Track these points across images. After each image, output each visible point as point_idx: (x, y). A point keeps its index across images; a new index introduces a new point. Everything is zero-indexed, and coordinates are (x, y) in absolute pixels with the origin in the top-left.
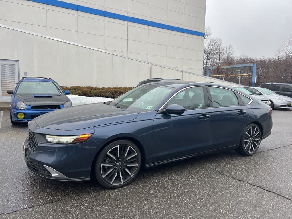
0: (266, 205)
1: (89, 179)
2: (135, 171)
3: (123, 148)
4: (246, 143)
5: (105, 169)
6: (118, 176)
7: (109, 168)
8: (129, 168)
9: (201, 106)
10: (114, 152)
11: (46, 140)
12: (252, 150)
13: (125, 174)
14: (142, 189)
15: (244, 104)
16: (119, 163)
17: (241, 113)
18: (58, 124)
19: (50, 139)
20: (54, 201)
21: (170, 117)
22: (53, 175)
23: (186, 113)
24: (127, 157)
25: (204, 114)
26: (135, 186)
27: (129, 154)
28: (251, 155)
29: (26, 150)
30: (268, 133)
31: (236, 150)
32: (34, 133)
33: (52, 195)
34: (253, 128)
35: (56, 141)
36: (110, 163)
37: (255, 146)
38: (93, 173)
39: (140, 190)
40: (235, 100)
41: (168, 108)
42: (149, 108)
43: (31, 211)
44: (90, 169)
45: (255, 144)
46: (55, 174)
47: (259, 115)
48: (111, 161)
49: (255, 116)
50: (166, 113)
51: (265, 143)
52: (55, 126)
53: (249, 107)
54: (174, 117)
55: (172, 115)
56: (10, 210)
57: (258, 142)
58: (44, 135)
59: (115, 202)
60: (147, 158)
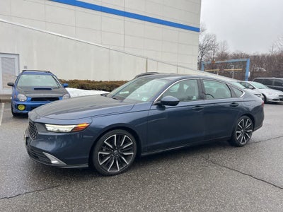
0: (255, 192)
1: (87, 166)
2: (131, 159)
3: (120, 138)
4: (238, 134)
5: (102, 157)
6: (115, 164)
7: (106, 156)
8: (125, 157)
9: (195, 98)
10: (111, 141)
11: (46, 129)
12: (243, 141)
13: (122, 163)
14: (137, 175)
15: (236, 96)
16: (116, 151)
17: (234, 105)
18: (56, 114)
19: (50, 127)
20: (53, 187)
21: (165, 108)
22: (52, 162)
23: (180, 104)
24: (123, 146)
25: (197, 106)
26: (131, 173)
27: (125, 143)
28: (242, 146)
29: (27, 138)
30: (260, 125)
31: (228, 141)
32: (34, 122)
33: (52, 181)
34: (245, 120)
35: (55, 130)
36: (106, 151)
37: (247, 137)
38: (91, 160)
39: (135, 177)
40: (228, 92)
41: (162, 100)
42: (145, 99)
43: (33, 195)
44: (88, 157)
45: (247, 136)
46: (55, 161)
47: (251, 108)
48: (108, 149)
49: (248, 109)
50: (161, 105)
51: (256, 135)
52: (54, 116)
53: (242, 99)
54: (169, 108)
55: (166, 106)
56: (12, 194)
57: (250, 133)
58: (43, 124)
59: (111, 188)
60: (142, 147)
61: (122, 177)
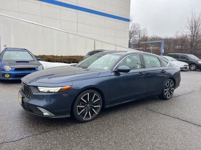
0: (184, 129)
1: (69, 116)
3: (91, 95)
4: (166, 91)
5: (80, 109)
6: (88, 114)
7: (82, 108)
8: (95, 108)
9: (139, 67)
10: (85, 98)
11: (39, 90)
12: (169, 96)
13: (92, 113)
14: (104, 121)
15: (164, 66)
16: (88, 105)
17: (163, 72)
19: (41, 89)
20: (46, 132)
21: (120, 74)
22: (44, 114)
23: (131, 71)
24: (93, 101)
25: (141, 73)
26: (99, 120)
27: (95, 99)
28: (168, 99)
30: (178, 85)
31: (158, 96)
32: (29, 86)
33: (44, 128)
34: (170, 82)
35: (46, 91)
36: (82, 105)
37: (171, 93)
38: (72, 112)
39: (103, 123)
40: (158, 63)
41: (119, 68)
42: (106, 68)
43: (33, 138)
44: (70, 109)
46: (46, 113)
47: (173, 74)
48: (83, 104)
49: (170, 74)
50: (117, 72)
51: (176, 91)
52: (46, 80)
53: (167, 68)
54: (122, 74)
55: (121, 73)
57: (173, 91)
58: (36, 87)
59: (88, 131)
60: (106, 101)
61: (94, 123)
